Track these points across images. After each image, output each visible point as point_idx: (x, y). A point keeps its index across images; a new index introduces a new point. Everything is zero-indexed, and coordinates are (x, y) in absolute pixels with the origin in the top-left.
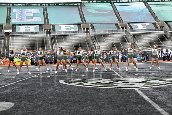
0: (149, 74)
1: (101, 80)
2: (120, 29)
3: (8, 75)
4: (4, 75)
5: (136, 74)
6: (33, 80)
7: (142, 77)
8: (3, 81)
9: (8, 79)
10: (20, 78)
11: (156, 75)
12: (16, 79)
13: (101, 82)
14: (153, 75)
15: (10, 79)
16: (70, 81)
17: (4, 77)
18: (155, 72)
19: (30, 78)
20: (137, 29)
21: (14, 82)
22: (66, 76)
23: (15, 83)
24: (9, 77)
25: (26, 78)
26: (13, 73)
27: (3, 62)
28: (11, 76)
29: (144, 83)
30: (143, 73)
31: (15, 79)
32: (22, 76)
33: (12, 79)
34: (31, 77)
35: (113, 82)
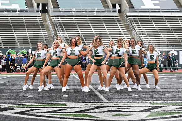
0: (160, 96)
1: (65, 105)
2: (108, 6)
5: (134, 95)
7: (146, 101)
11: (172, 97)
13: (64, 110)
14: (168, 98)
18: (172, 92)
20: (143, 7)
29: (148, 113)
30: (149, 92)
35: (88, 110)
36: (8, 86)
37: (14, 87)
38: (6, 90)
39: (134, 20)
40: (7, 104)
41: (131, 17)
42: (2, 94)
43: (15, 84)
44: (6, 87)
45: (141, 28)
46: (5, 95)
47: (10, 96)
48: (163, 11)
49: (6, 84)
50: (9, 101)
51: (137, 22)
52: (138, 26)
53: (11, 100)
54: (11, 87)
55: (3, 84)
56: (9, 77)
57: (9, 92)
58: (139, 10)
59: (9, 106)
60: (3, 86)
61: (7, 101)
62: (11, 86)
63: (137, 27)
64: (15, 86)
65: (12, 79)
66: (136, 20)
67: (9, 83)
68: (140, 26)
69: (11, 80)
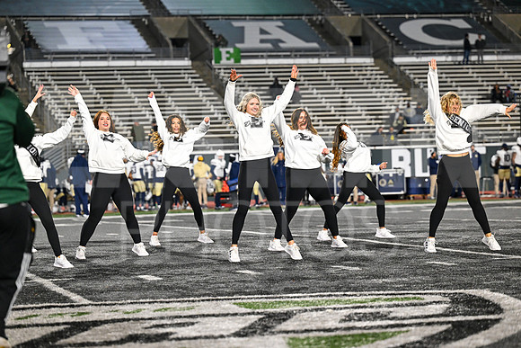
39: (42, 80)
41: (34, 73)
45: (59, 99)
48: (113, 58)
51: (50, 85)
52: (52, 94)
58: (53, 53)
63: (49, 97)
66: (47, 80)
68: (56, 94)
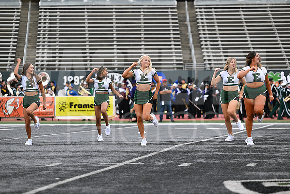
3: (32, 154)
4: (18, 154)
6: (125, 175)
8: (16, 176)
9: (33, 171)
10: (76, 166)
12: (63, 173)
15: (42, 170)
16: (267, 185)
17: (16, 162)
19: (116, 169)
21: (53, 182)
22: (253, 165)
23: (59, 186)
24: (37, 163)
25: (101, 168)
26: (51, 148)
27: (14, 104)
28: (43, 158)
31: (57, 171)
32: (85, 161)
33: (47, 169)
34: (118, 165)
36: (272, 144)
37: (285, 146)
38: (270, 151)
40: (274, 180)
42: (263, 159)
43: (285, 141)
44: (268, 146)
46: (268, 161)
47: (279, 164)
49: (266, 139)
50: (278, 174)
53: (281, 171)
54: (279, 146)
55: (262, 141)
56: (270, 127)
57: (275, 157)
59: (280, 184)
60: (263, 144)
61: (274, 174)
62: (278, 144)
64: (286, 144)
65: (277, 130)
67: (273, 138)
69: (276, 132)
